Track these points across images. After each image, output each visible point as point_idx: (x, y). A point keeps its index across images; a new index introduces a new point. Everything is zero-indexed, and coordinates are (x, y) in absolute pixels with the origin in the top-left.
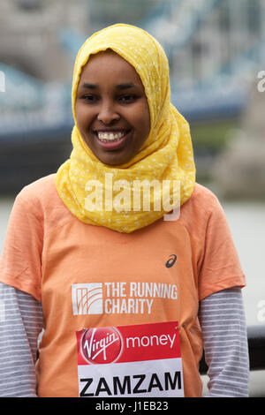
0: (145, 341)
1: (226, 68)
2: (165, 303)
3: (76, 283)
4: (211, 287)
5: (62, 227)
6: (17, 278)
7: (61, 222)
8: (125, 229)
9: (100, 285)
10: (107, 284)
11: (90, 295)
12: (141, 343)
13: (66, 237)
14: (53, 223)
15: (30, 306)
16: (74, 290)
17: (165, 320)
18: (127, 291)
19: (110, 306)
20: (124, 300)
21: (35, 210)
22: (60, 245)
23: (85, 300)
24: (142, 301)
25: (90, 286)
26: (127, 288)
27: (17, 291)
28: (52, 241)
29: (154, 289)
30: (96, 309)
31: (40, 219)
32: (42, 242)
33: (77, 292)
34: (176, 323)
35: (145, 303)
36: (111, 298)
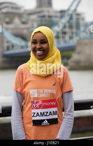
0: (48, 104)
2: (52, 94)
3: (31, 89)
4: (65, 91)
5: (28, 76)
6: (17, 88)
8: (43, 76)
9: (37, 90)
10: (39, 90)
11: (34, 92)
12: (47, 104)
13: (29, 78)
14: (26, 75)
15: (19, 95)
17: (53, 99)
18: (43, 92)
19: (39, 95)
20: (43, 94)
22: (27, 80)
23: (33, 94)
24: (47, 94)
25: (34, 90)
26: (43, 90)
27: (17, 91)
28: (25, 79)
29: (50, 91)
30: (36, 96)
31: (22, 74)
32: (23, 79)
33: (31, 92)
34: (56, 99)
35: (48, 94)
36: (39, 93)
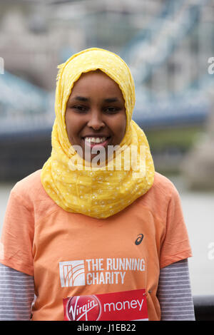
0: (119, 306)
1: (195, 84)
2: (135, 274)
3: (62, 261)
5: (49, 216)
6: (10, 259)
7: (48, 212)
8: (103, 216)
9: (82, 262)
10: (88, 261)
11: (74, 271)
12: (115, 307)
13: (53, 224)
14: (42, 213)
15: (20, 280)
16: (61, 267)
17: (135, 289)
18: (104, 266)
19: (91, 279)
20: (102, 274)
21: (26, 203)
22: (48, 231)
23: (70, 275)
24: (117, 273)
25: (74, 263)
26: (104, 263)
27: (11, 269)
28: (41, 228)
29: (126, 264)
30: (79, 281)
31: (30, 210)
32: (33, 228)
34: (144, 291)
35: (119, 275)
36: (92, 272)
